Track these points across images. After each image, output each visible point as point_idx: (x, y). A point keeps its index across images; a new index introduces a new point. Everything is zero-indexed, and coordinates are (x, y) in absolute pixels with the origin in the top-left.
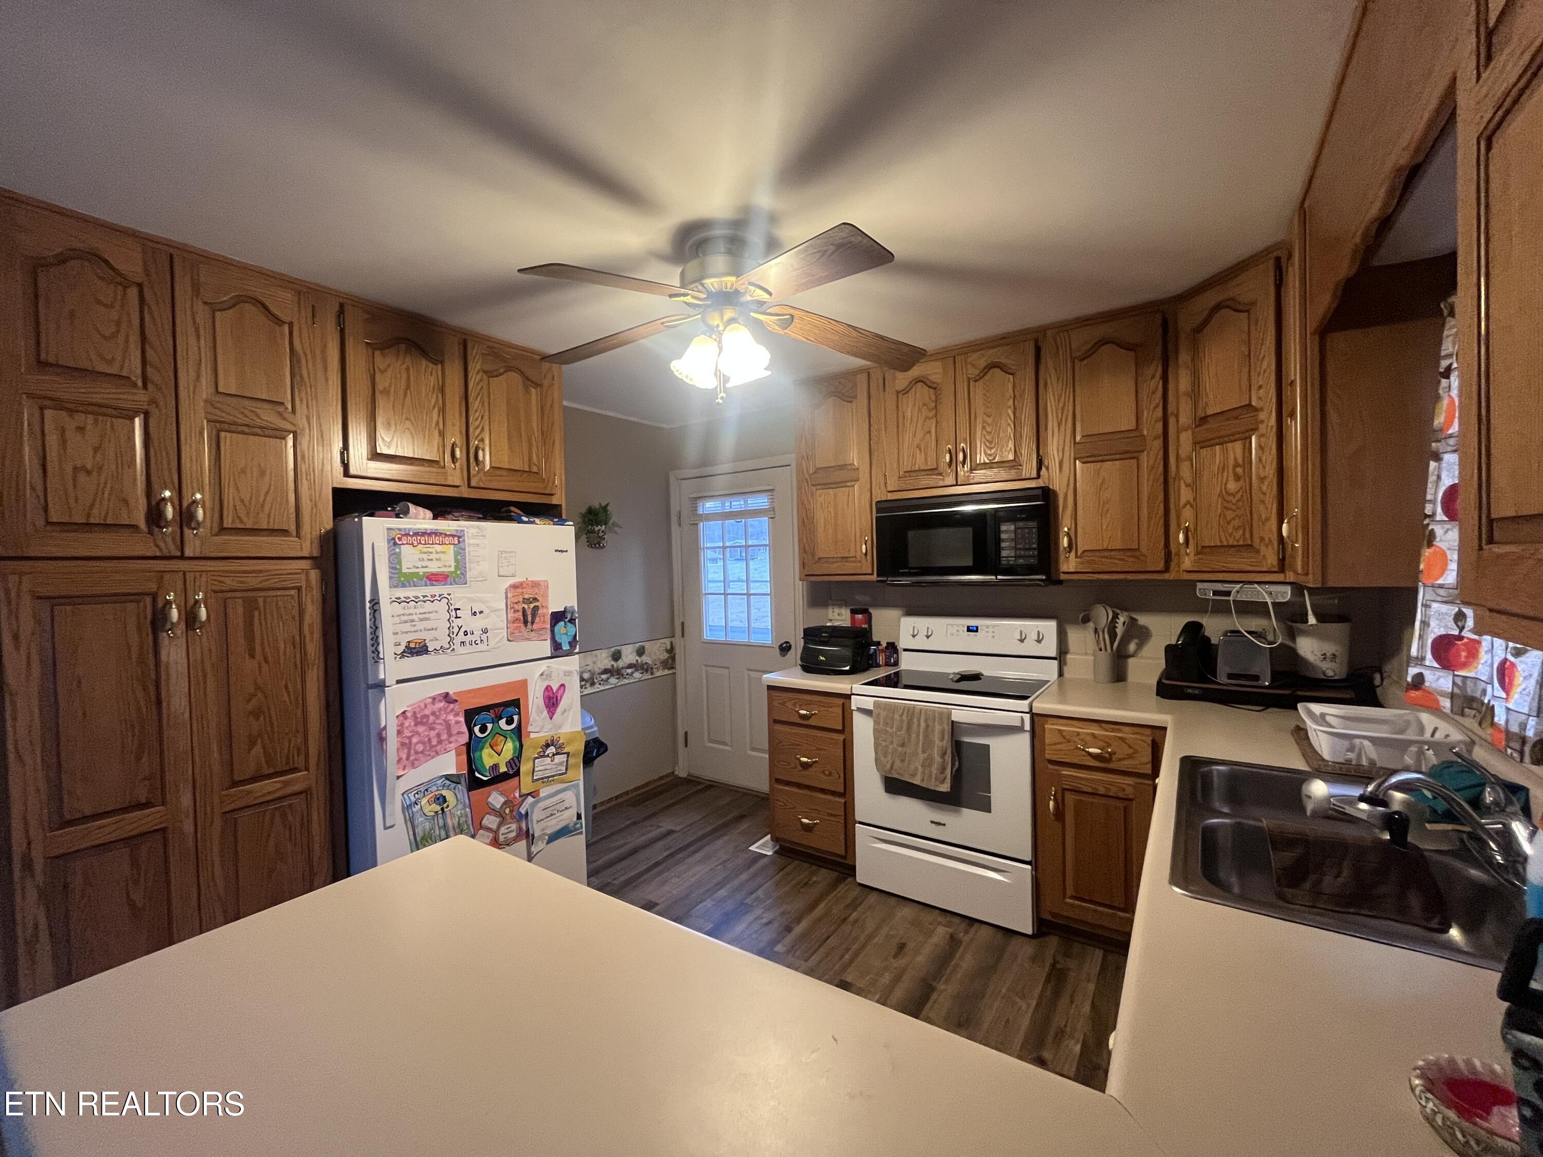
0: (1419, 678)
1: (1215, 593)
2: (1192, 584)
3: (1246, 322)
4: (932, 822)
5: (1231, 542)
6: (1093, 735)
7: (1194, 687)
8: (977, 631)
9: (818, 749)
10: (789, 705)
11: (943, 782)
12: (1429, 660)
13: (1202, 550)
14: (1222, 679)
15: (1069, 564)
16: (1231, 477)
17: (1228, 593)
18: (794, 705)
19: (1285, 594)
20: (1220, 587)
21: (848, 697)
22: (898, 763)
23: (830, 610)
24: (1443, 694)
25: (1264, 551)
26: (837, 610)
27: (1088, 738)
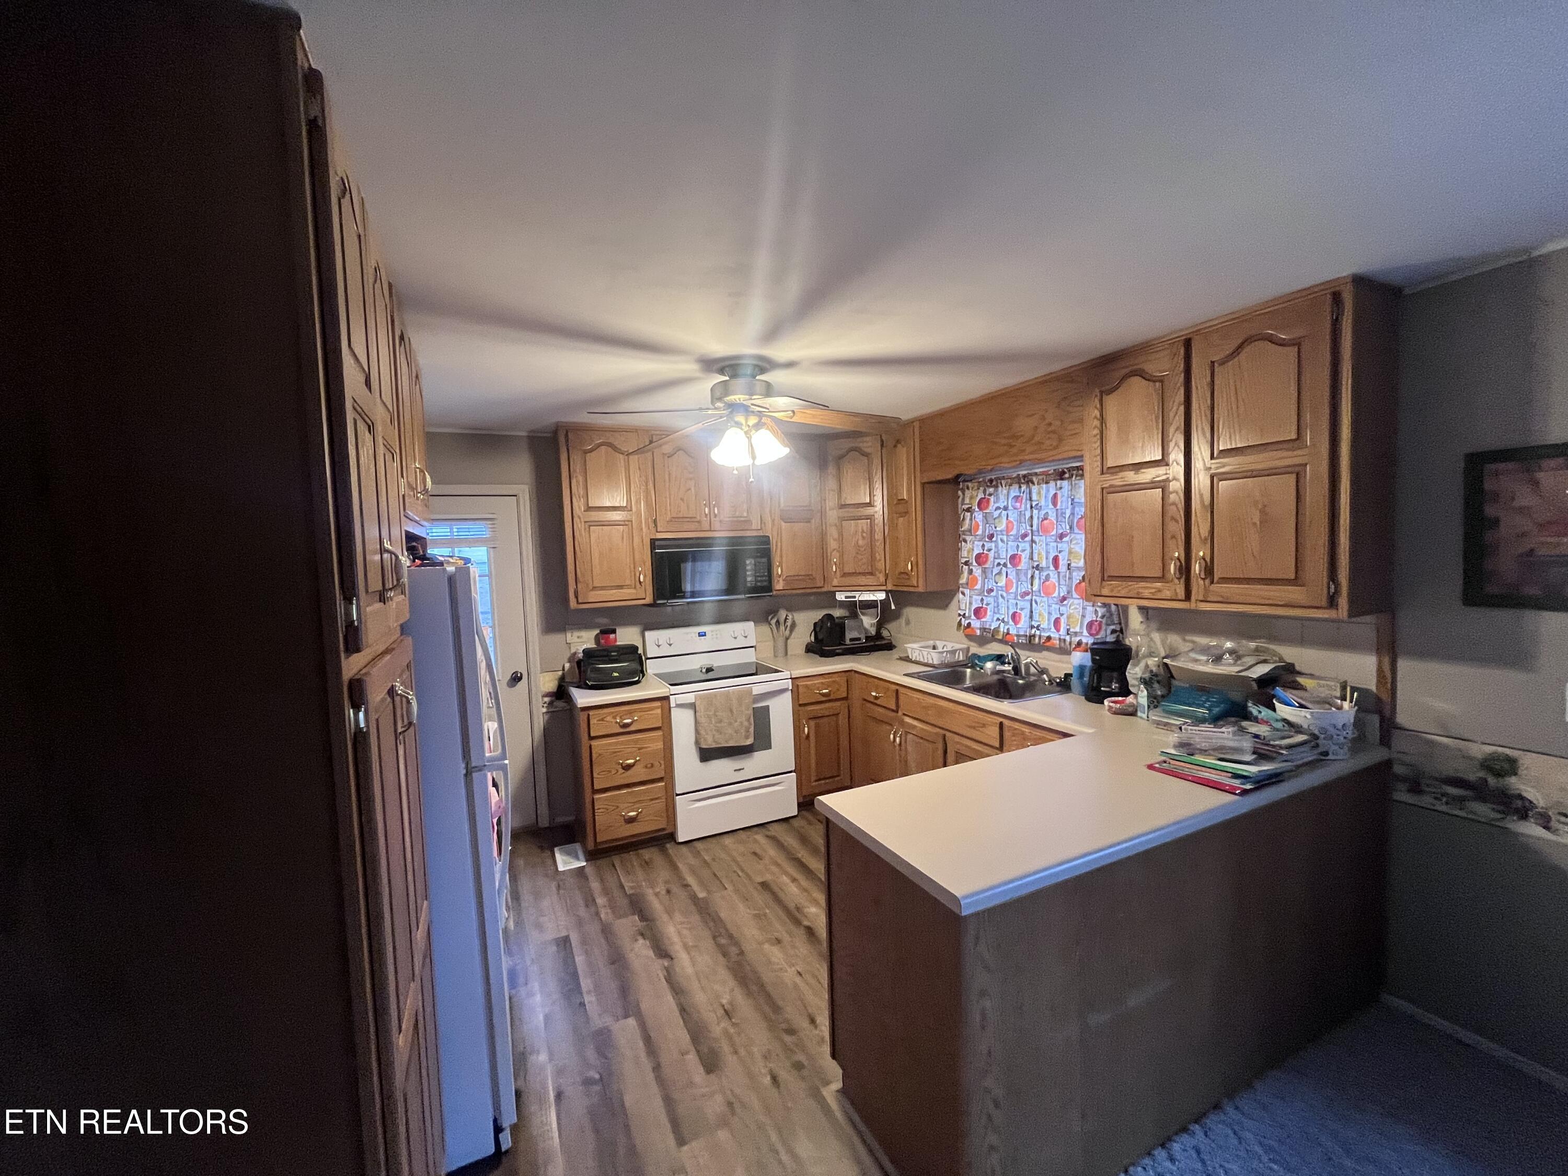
0: (969, 624)
1: (846, 597)
2: (834, 593)
3: (866, 461)
4: (735, 770)
5: (861, 571)
6: (822, 683)
7: (838, 649)
8: (705, 635)
9: (640, 749)
10: (609, 718)
11: (747, 737)
12: (973, 617)
13: (844, 575)
14: (848, 642)
15: (779, 585)
16: (860, 538)
17: (855, 597)
18: (615, 718)
19: (881, 596)
20: (849, 594)
21: (666, 699)
22: (717, 736)
23: (569, 635)
24: (977, 628)
25: (878, 575)
26: (576, 634)
27: (820, 685)
